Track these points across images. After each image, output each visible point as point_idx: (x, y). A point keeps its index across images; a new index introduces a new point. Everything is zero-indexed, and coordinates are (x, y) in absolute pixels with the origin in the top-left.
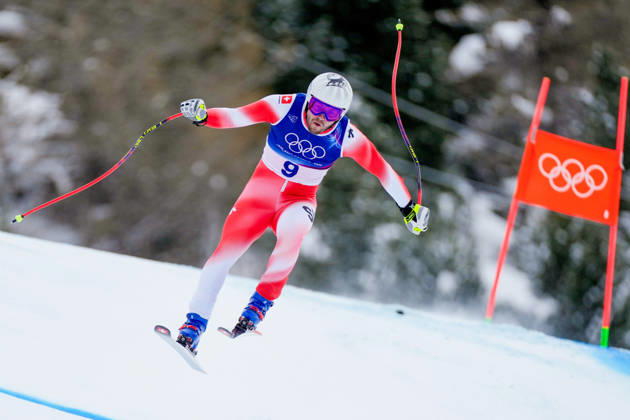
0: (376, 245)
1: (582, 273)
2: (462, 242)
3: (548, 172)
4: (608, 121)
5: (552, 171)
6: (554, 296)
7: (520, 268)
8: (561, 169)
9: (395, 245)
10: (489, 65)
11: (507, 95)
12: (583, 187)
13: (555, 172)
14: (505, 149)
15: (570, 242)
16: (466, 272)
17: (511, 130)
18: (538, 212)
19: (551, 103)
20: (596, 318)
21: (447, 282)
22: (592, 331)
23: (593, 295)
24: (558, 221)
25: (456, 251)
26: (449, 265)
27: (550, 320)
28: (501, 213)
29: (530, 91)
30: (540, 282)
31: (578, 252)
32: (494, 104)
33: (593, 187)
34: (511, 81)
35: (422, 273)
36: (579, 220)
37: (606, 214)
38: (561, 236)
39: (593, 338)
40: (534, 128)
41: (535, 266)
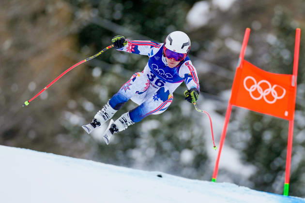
0: (143, 133)
1: (270, 149)
2: (196, 131)
3: (249, 87)
4: (286, 55)
5: (252, 87)
6: (253, 164)
7: (232, 147)
8: (257, 86)
9: (154, 133)
10: (211, 21)
11: (223, 39)
12: (270, 97)
13: (253, 88)
14: (222, 73)
15: (263, 130)
16: (198, 149)
17: (225, 61)
18: (243, 111)
19: (250, 44)
20: (279, 177)
21: (187, 156)
22: (277, 185)
23: (277, 163)
24: (256, 117)
25: (192, 137)
26: (188, 145)
27: (251, 179)
28: (220, 112)
29: (238, 36)
30: (245, 155)
31: (268, 136)
32: (215, 45)
33: (276, 97)
34: (226, 30)
35: (172, 151)
36: (268, 117)
37: (286, 114)
38: (257, 126)
39: (278, 189)
40: (240, 59)
41: (241, 145)
